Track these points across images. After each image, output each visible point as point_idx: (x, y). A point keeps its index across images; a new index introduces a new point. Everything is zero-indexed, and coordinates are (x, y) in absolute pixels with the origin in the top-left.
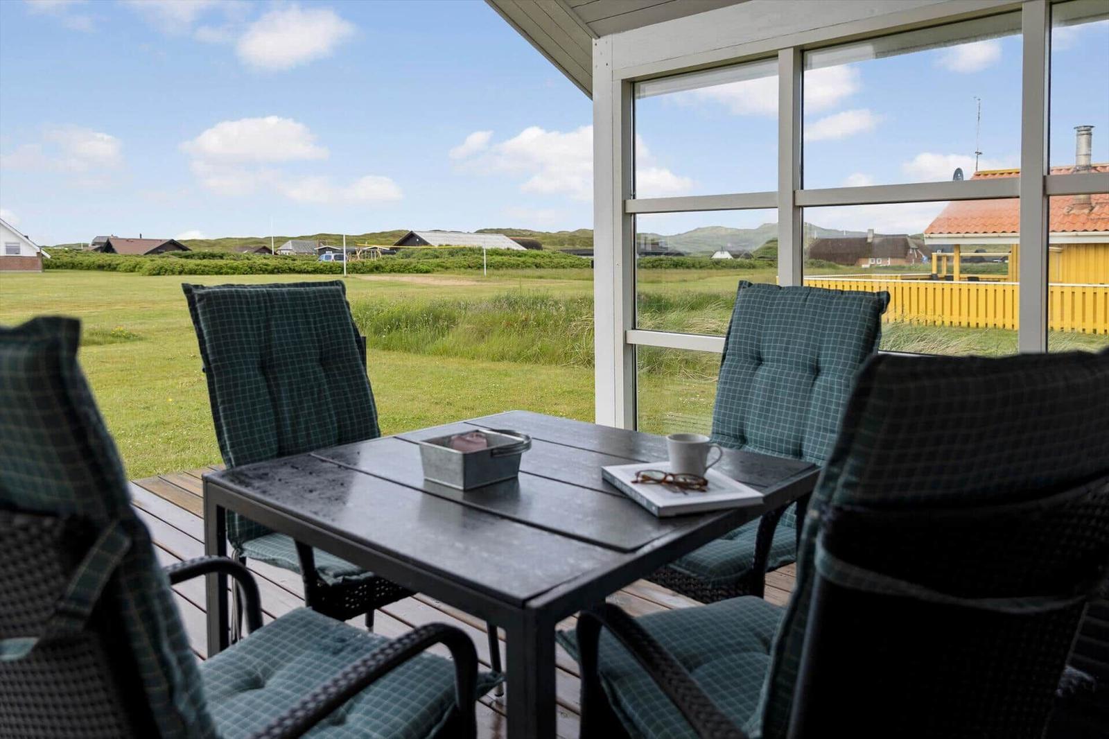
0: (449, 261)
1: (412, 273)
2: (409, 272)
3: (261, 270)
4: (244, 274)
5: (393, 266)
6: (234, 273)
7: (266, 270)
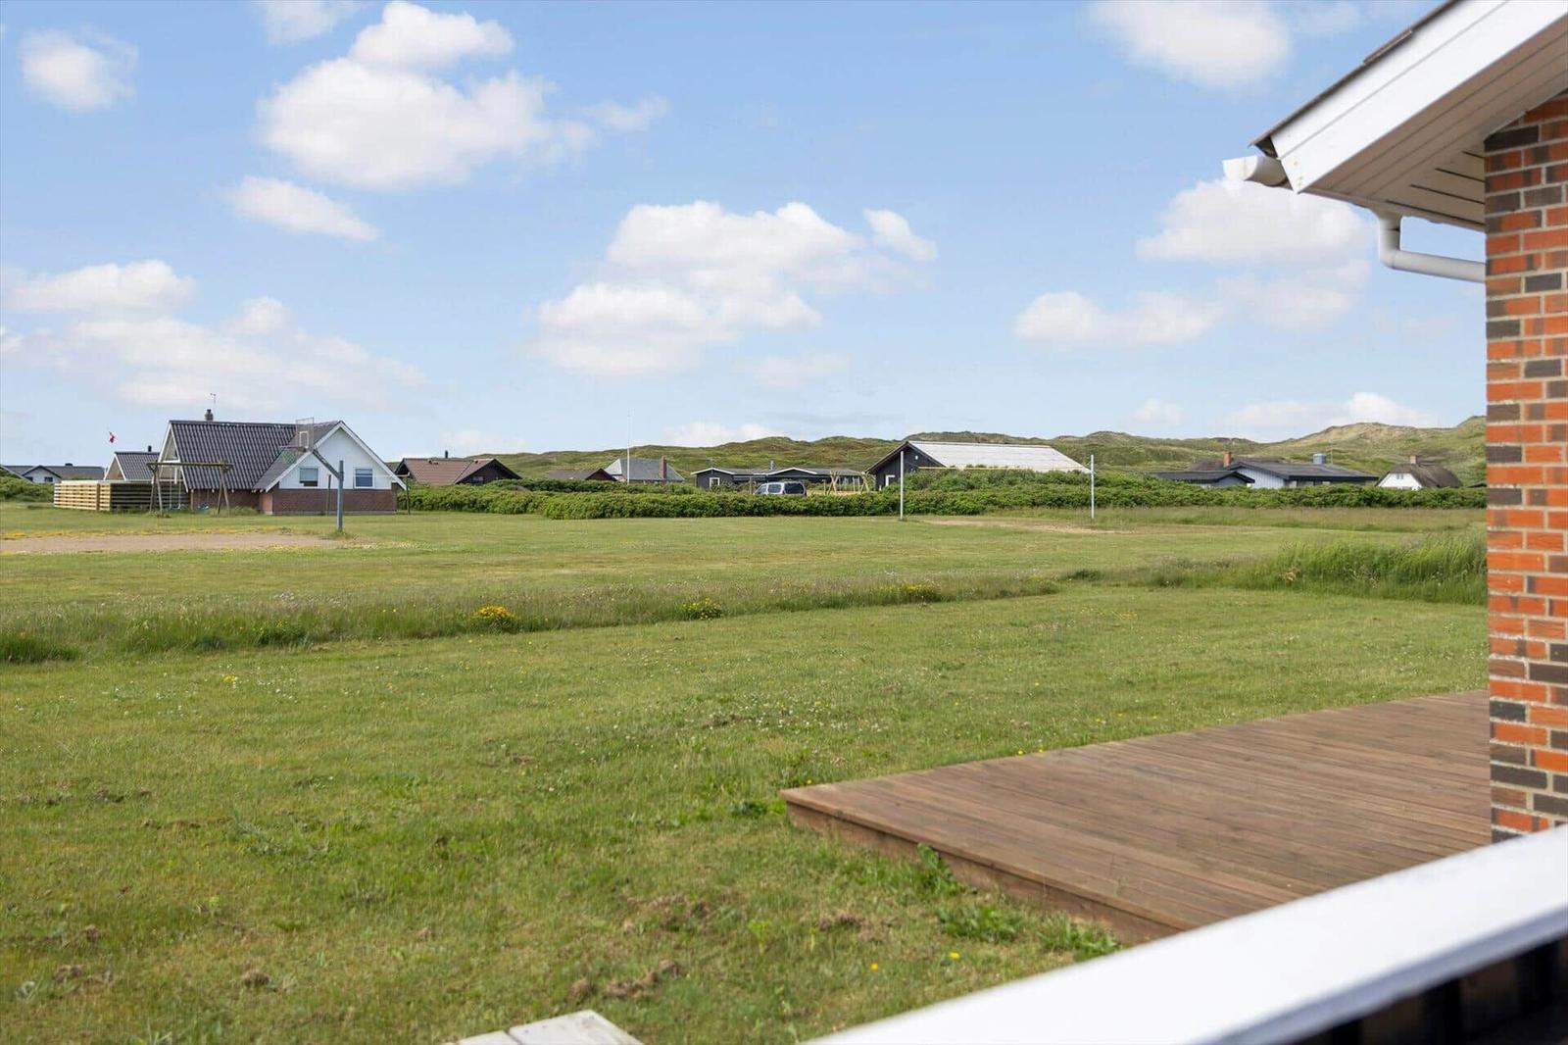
0: (1001, 493)
1: (949, 514)
2: (944, 513)
3: (735, 510)
4: (713, 516)
5: (918, 502)
6: (700, 515)
7: (743, 509)
